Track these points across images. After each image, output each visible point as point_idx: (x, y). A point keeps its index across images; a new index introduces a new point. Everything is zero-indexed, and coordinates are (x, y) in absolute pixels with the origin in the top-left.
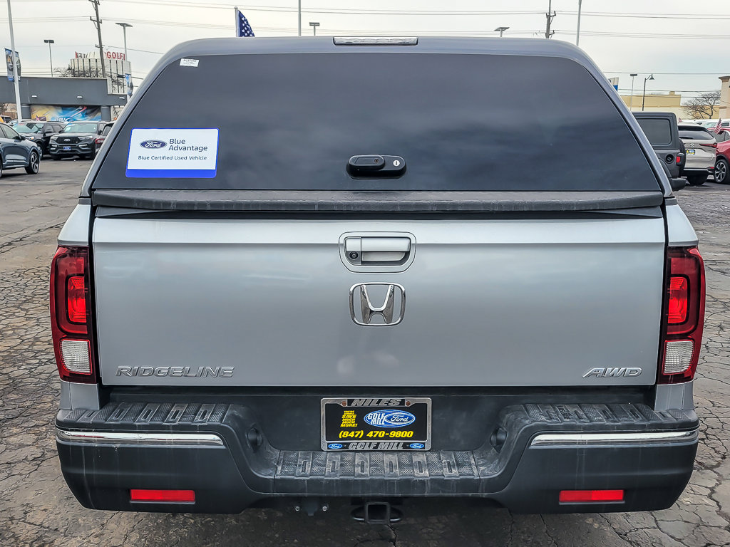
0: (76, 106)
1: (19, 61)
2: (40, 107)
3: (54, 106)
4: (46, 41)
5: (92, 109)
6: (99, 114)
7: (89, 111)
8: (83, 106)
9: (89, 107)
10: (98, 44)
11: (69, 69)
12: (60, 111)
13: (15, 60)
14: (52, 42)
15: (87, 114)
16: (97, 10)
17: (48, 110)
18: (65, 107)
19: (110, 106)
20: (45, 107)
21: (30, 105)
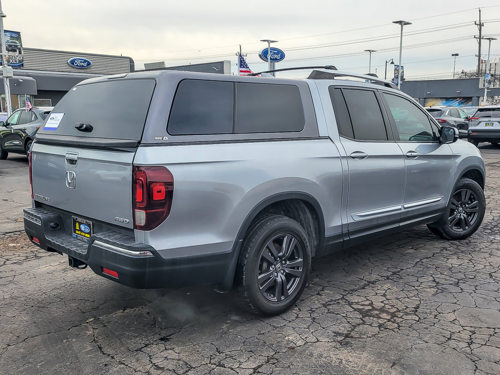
0: (456, 98)
1: (403, 72)
2: (432, 100)
3: (441, 98)
4: (453, 55)
5: (466, 100)
6: (471, 103)
7: (464, 101)
8: (460, 98)
9: (464, 98)
10: (477, 54)
11: (463, 73)
12: (444, 101)
13: (401, 71)
14: (457, 55)
15: (462, 103)
16: (480, 30)
17: (436, 101)
18: (447, 99)
19: (479, 97)
20: (434, 99)
21: (425, 98)
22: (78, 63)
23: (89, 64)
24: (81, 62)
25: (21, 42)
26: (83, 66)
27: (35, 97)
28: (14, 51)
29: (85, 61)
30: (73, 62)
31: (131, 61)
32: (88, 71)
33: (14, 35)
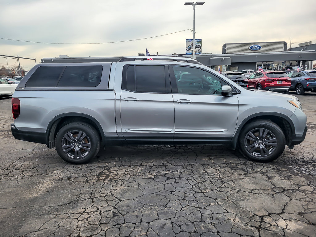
22: (254, 48)
23: (260, 48)
24: (256, 47)
25: (201, 43)
26: (256, 49)
27: (230, 66)
28: (198, 47)
29: (258, 46)
30: (251, 48)
31: (285, 43)
32: (259, 51)
33: (199, 41)
